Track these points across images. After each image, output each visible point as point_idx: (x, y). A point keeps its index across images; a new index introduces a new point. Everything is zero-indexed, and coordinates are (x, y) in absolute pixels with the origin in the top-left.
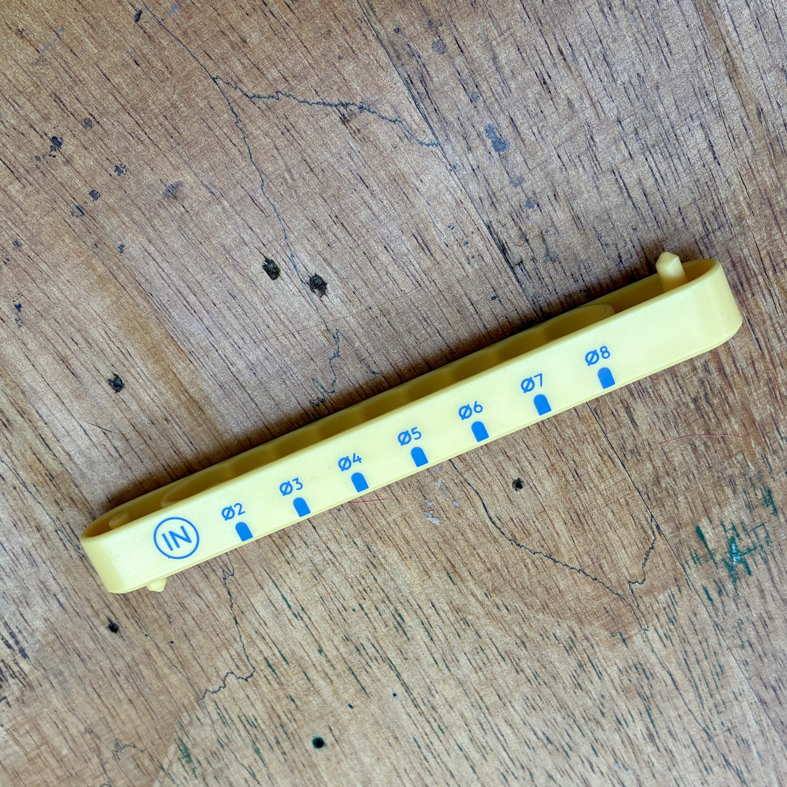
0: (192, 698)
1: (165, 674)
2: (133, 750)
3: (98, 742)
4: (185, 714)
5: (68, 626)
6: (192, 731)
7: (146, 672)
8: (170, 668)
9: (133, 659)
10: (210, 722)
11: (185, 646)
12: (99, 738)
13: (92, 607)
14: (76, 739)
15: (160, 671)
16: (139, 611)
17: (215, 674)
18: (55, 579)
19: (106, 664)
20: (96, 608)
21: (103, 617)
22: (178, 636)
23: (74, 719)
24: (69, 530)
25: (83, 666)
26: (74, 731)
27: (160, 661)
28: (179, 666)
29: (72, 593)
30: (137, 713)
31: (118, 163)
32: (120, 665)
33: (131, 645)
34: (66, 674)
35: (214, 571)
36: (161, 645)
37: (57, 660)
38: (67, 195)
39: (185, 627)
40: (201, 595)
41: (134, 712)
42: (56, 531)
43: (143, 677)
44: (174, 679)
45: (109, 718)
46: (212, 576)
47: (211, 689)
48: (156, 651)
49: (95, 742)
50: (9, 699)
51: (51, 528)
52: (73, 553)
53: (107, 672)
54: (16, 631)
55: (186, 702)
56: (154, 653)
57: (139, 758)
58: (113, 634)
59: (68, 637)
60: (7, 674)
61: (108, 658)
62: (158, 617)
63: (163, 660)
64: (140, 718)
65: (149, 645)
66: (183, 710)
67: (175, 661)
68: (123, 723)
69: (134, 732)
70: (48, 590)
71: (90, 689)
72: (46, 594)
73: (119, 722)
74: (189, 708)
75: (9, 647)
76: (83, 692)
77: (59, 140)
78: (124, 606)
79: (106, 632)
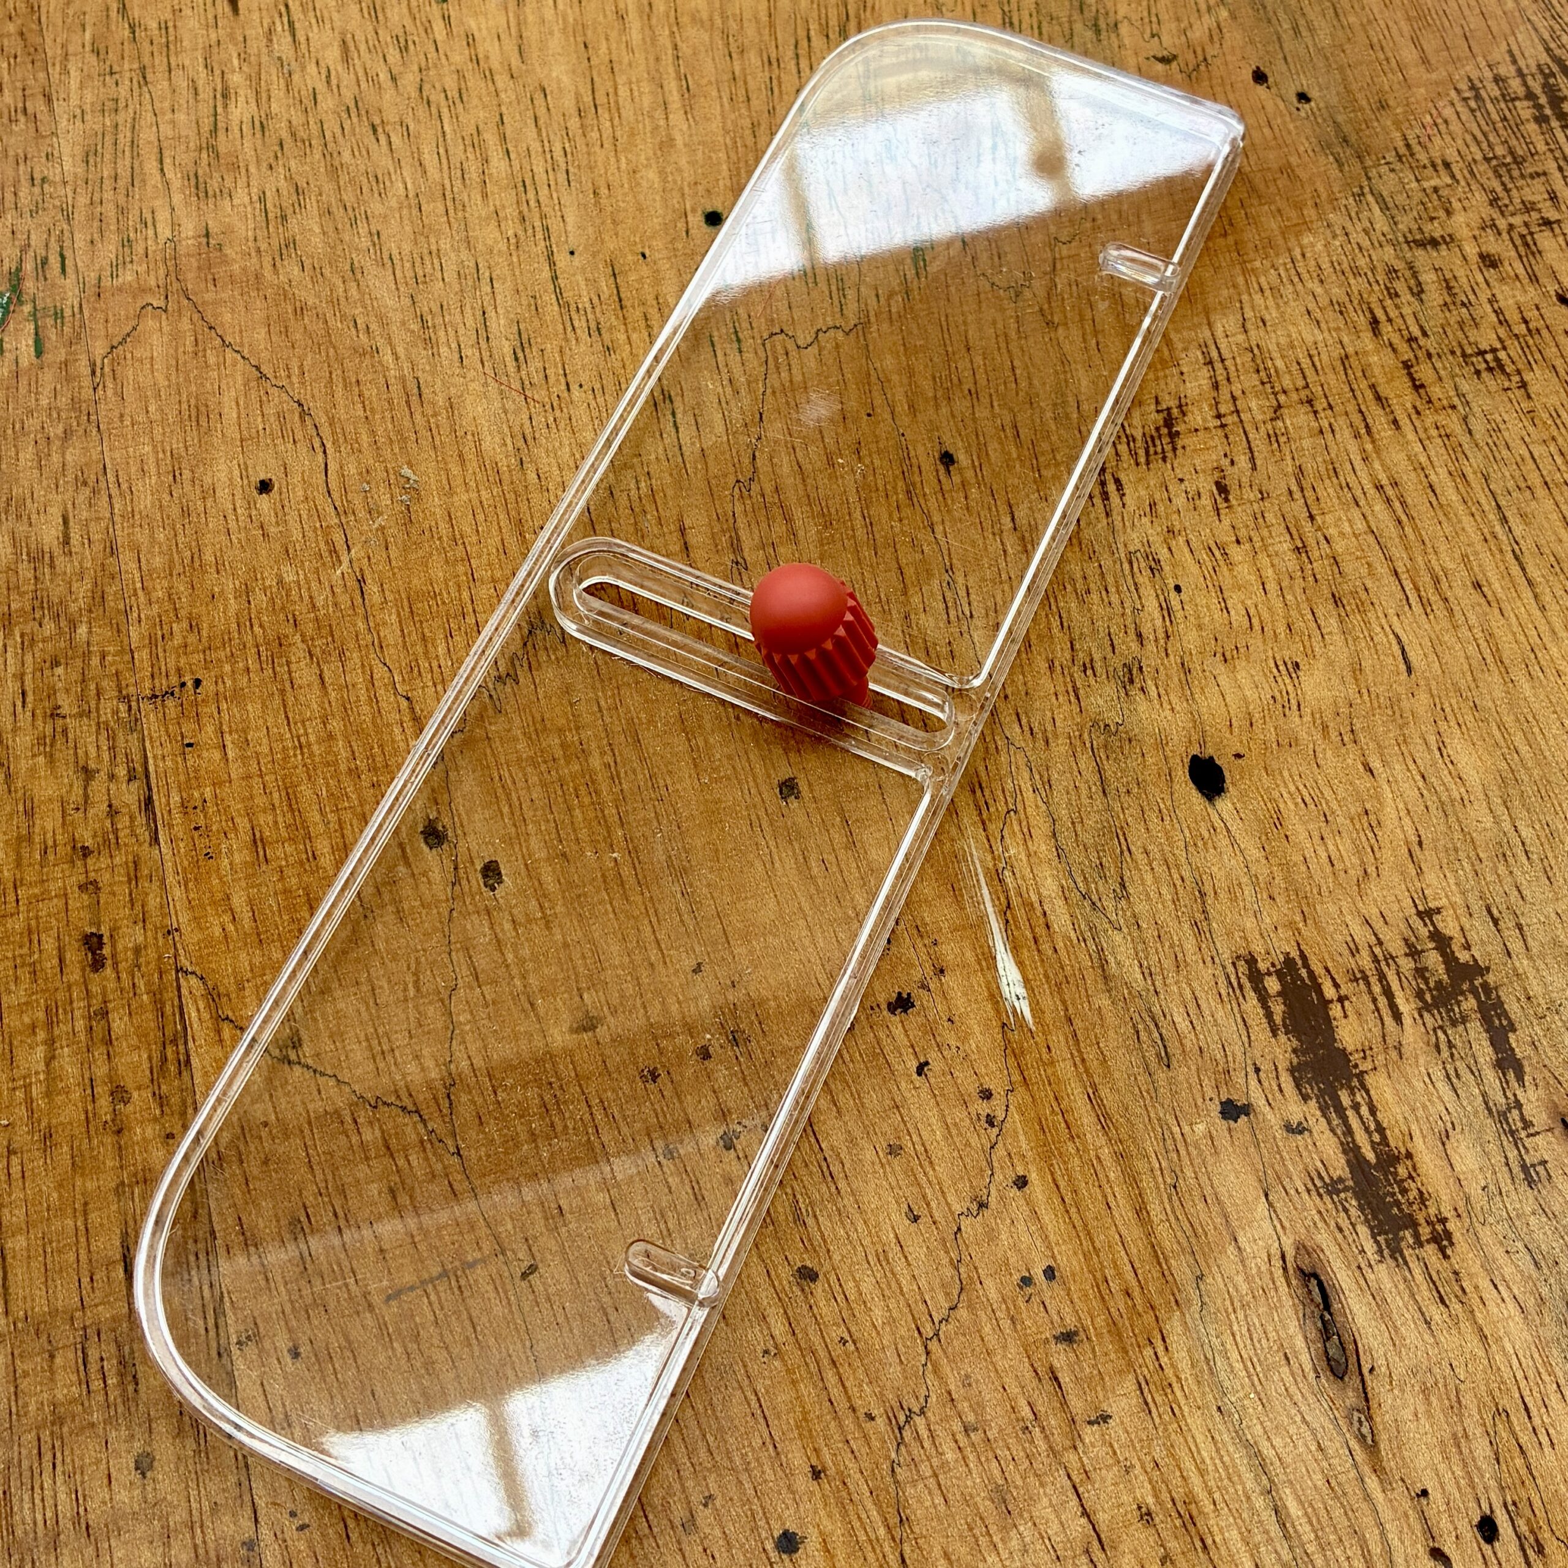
0: (874, 328)
1: (900, 374)
2: (996, 280)
3: (1046, 306)
4: (894, 310)
5: (1016, 481)
6: (895, 283)
7: (926, 385)
8: (889, 381)
9: (937, 407)
10: (862, 289)
11: (852, 404)
12: (1041, 310)
13: (966, 498)
14: (1077, 318)
15: (905, 381)
16: (898, 472)
17: (825, 352)
18: (1005, 551)
19: (982, 413)
20: (962, 495)
21: (956, 479)
22: (856, 420)
23: (1067, 347)
24: (952, 613)
25: (1019, 419)
26: (1075, 332)
27: (899, 396)
28: (873, 379)
29: (987, 524)
30: (966, 331)
31: (651, 1086)
32: (961, 405)
33: (933, 427)
34: (1049, 414)
35: (763, 496)
36: (887, 416)
37: (1054, 438)
38: (744, 1066)
39: (841, 430)
40: (796, 468)
41: (970, 333)
42: (972, 616)
43: (934, 378)
44: (889, 362)
45: (1013, 335)
46: (768, 488)
47: (840, 335)
48: (898, 409)
49: (1050, 307)
50: (1153, 407)
51: (978, 622)
52: (960, 580)
53: (985, 400)
54: (1097, 501)
55: (885, 326)
56: (902, 407)
57: (993, 267)
58: (952, 451)
59: (1023, 466)
60: (1139, 443)
61: (974, 420)
62: (875, 456)
63: (893, 395)
64: (965, 323)
65: (905, 420)
66: (894, 316)
67: (876, 388)
68: (994, 323)
69: (984, 305)
70: (1023, 538)
71: (1023, 384)
72: (1027, 535)
73: (1000, 326)
74: (885, 316)
75: (1117, 481)
76: (1036, 382)
77: (721, 1143)
78: (919, 485)
79: (962, 457)
